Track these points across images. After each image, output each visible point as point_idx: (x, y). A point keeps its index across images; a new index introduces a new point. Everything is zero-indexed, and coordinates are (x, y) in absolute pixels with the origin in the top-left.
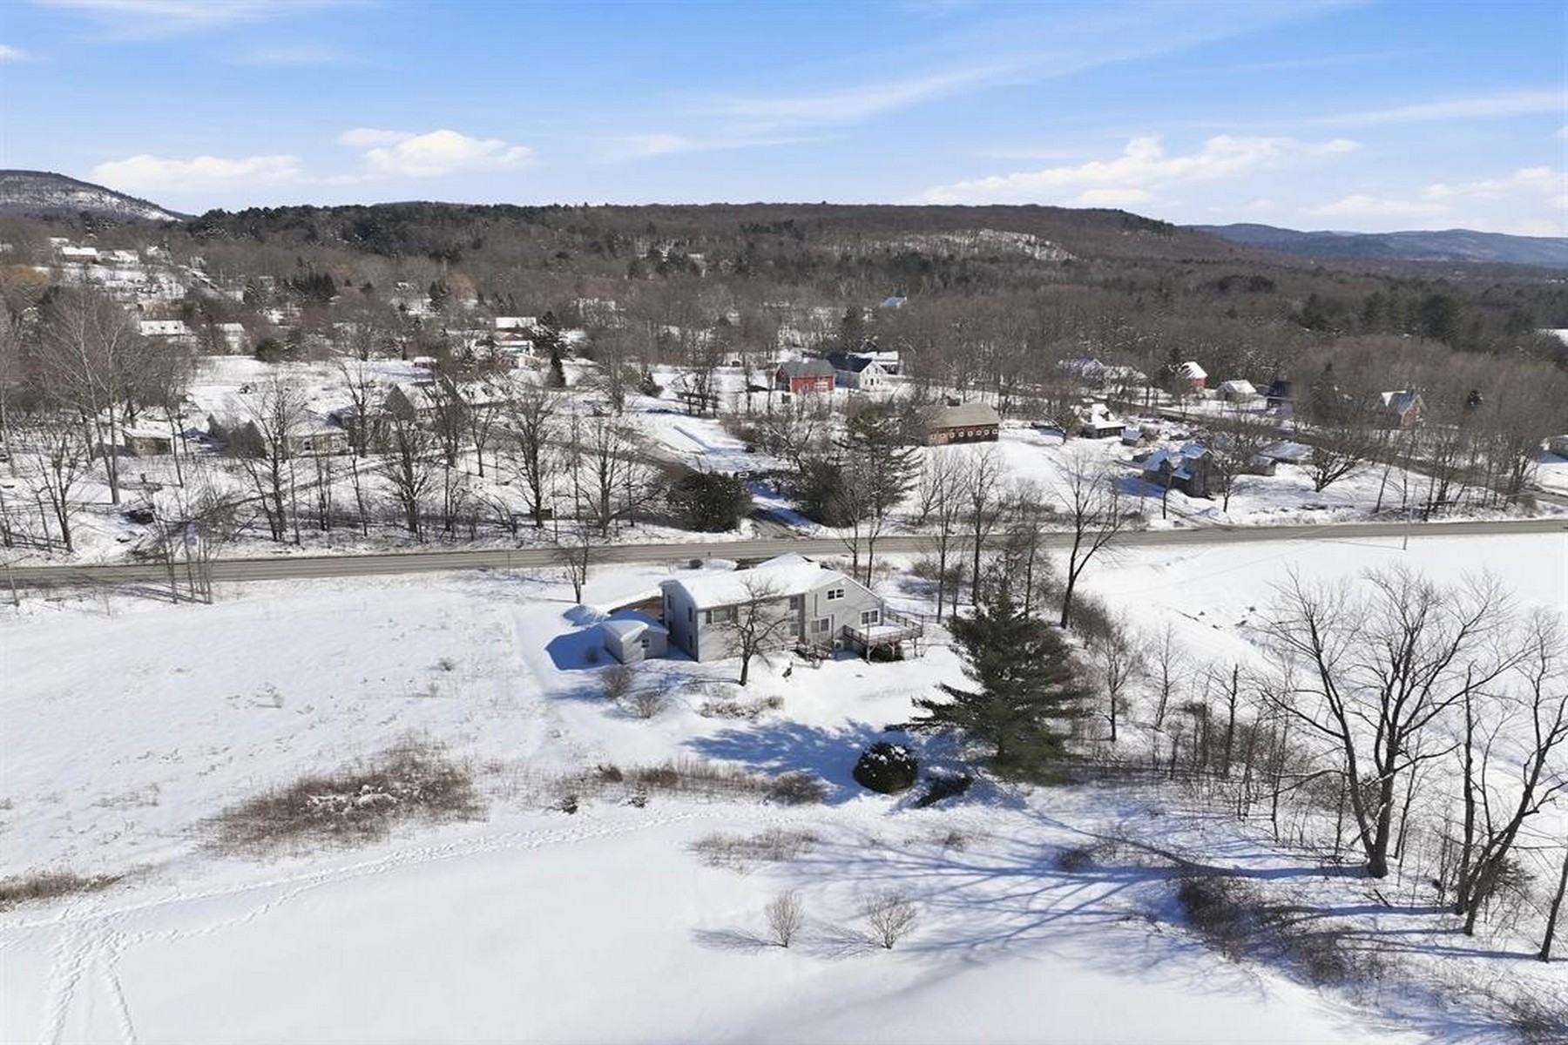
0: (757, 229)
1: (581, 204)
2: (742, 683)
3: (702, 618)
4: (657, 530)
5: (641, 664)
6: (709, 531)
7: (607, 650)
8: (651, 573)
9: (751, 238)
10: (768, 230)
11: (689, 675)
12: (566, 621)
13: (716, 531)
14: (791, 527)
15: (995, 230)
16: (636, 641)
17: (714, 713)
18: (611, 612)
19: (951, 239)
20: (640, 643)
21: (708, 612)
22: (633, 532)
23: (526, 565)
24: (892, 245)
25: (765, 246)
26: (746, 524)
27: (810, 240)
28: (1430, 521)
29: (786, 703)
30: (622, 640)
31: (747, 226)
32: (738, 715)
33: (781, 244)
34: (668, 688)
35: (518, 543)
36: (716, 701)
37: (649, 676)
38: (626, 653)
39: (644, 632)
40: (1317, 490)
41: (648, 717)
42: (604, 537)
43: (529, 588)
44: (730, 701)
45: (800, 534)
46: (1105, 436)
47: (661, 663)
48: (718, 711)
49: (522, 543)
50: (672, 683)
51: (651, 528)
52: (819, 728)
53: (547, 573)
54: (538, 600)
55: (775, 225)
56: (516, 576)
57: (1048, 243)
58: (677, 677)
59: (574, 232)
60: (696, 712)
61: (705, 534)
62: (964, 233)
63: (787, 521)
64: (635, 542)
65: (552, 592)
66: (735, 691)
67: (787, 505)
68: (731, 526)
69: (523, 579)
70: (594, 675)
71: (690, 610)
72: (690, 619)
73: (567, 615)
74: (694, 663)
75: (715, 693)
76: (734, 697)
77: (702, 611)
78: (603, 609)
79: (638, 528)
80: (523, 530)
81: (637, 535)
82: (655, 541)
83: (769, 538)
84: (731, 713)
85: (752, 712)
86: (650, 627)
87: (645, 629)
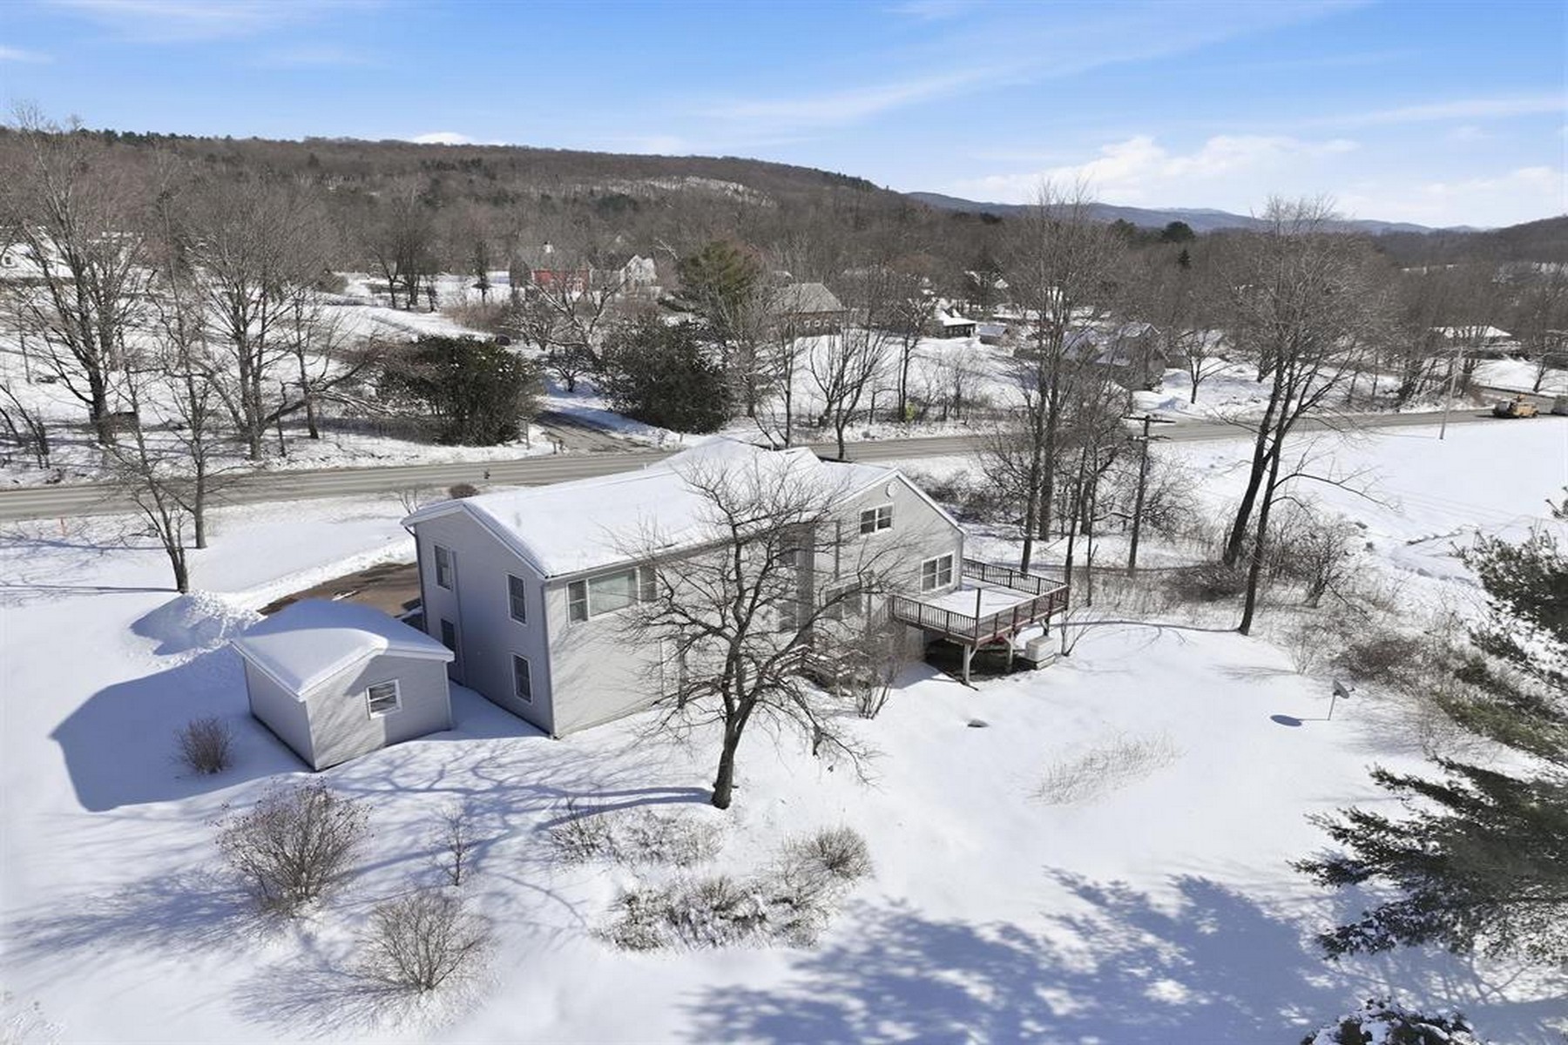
0: (440, 166)
1: (223, 136)
2: (720, 798)
3: (558, 603)
4: (367, 443)
5: (374, 764)
6: (467, 444)
7: (258, 720)
8: (364, 517)
9: (434, 175)
10: (453, 167)
11: (541, 790)
12: (140, 641)
13: (480, 442)
14: (614, 434)
15: (702, 178)
16: (353, 691)
17: (661, 926)
18: (272, 609)
19: (657, 184)
20: (363, 699)
21: (577, 585)
22: (317, 448)
23: (49, 515)
24: (595, 188)
25: (453, 184)
26: (534, 431)
27: (504, 179)
28: (1402, 411)
29: (874, 849)
30: (303, 695)
31: (429, 163)
32: (744, 922)
33: (471, 181)
34: (483, 846)
35: (50, 474)
36: (656, 878)
37: (406, 808)
38: (318, 732)
39: (377, 663)
40: (1259, 380)
41: (425, 983)
42: (253, 457)
43: (47, 567)
44: (703, 873)
45: (636, 445)
46: (954, 336)
47: (439, 751)
48: (673, 918)
49: (61, 475)
50: (492, 827)
51: (351, 440)
52: (1009, 931)
53: (103, 527)
54: (66, 591)
55: (461, 162)
56: (19, 539)
57: (755, 192)
58: (503, 801)
59: (214, 161)
60: (599, 935)
61: (461, 449)
62: (670, 180)
63: (605, 426)
64: (323, 466)
65: (112, 571)
66: (711, 831)
67: (597, 404)
68: (506, 434)
69: (40, 543)
70: (210, 818)
71: (516, 585)
72: (519, 613)
73: (141, 627)
74: (540, 741)
75: (650, 850)
76: (711, 852)
77: (556, 583)
78: (247, 603)
79: (326, 442)
80: (64, 450)
81: (330, 452)
82: (364, 462)
83: (584, 451)
84: (717, 919)
85: (787, 905)
86: (394, 646)
87: (381, 653)
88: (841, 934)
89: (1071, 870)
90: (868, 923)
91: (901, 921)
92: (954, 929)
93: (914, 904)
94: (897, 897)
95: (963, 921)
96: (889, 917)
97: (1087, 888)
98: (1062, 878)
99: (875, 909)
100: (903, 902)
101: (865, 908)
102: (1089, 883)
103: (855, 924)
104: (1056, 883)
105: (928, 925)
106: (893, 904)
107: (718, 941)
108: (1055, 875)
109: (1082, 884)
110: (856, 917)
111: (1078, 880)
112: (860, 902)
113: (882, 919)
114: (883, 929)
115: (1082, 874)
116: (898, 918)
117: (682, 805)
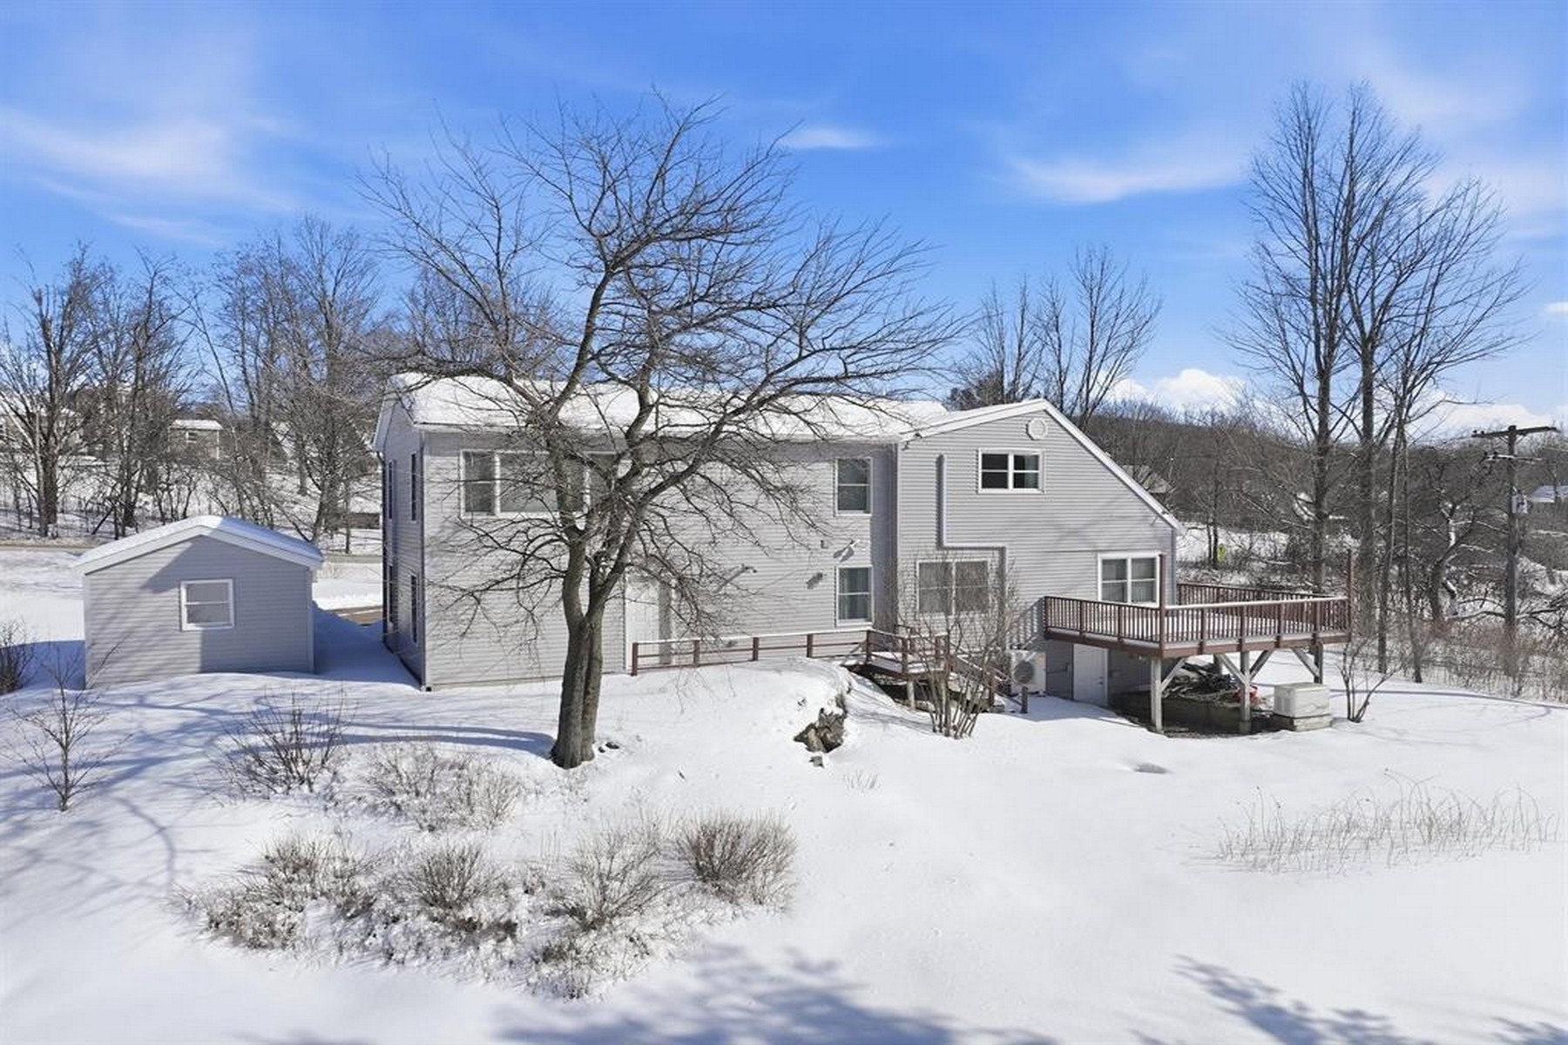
2: (566, 751)
20: (176, 597)
32: (470, 931)
36: (370, 841)
66: (518, 792)
76: (494, 818)
84: (423, 918)
85: (571, 921)
86: (227, 528)
87: (206, 533)
88: (650, 997)
89: (1242, 971)
90: (724, 990)
91: (799, 998)
92: (907, 1028)
93: (845, 974)
94: (816, 956)
95: (938, 1017)
96: (784, 987)
97: (1276, 1011)
98: (1220, 983)
99: (755, 968)
100: (829, 966)
101: (734, 962)
102: (1283, 1001)
103: (695, 986)
104: (1198, 990)
105: (859, 1014)
106: (803, 967)
107: (398, 956)
108: (1203, 976)
109: (1262, 1000)
110: (705, 975)
111: (1257, 992)
112: (731, 951)
113: (761, 988)
114: (754, 1005)
115: (1269, 981)
116: (803, 991)
117: (493, 749)
